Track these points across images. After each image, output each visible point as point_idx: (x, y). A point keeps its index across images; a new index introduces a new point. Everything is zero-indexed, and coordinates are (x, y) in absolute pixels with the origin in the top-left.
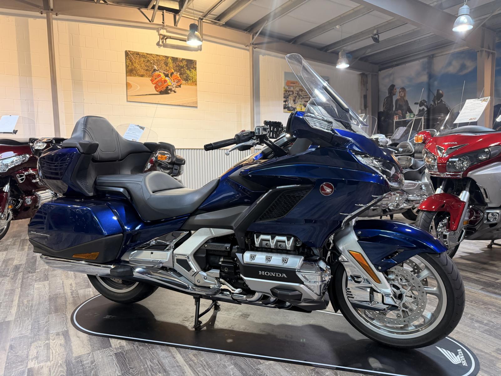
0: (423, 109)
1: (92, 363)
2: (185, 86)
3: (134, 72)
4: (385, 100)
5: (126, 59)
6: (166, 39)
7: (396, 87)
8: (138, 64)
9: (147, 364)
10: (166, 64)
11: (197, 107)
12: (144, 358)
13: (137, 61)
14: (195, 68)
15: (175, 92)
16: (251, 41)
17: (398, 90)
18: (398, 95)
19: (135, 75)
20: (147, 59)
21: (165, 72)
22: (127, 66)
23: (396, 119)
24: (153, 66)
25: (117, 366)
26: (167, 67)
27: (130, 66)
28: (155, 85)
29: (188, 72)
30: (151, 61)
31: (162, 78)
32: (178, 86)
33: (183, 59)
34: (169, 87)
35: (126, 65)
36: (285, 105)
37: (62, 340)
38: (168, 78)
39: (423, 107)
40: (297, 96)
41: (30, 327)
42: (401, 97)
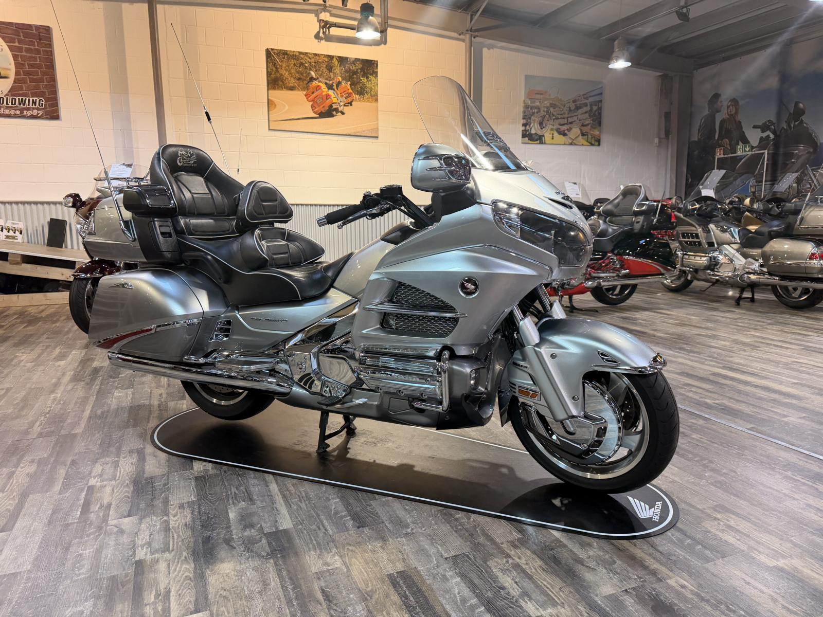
0: (769, 135)
1: (165, 485)
2: (359, 103)
3: (280, 83)
4: (703, 121)
5: (267, 61)
6: (329, 28)
7: (723, 97)
8: (286, 70)
9: (230, 491)
10: (330, 68)
11: (377, 137)
12: (230, 485)
13: (284, 65)
14: (375, 74)
15: (343, 113)
16: (468, 25)
17: (725, 104)
18: (726, 111)
19: (280, 88)
20: (300, 61)
21: (328, 82)
22: (269, 74)
23: (719, 154)
24: (310, 73)
25: (194, 490)
26: (331, 74)
27: (273, 73)
28: (311, 103)
29: (364, 80)
30: (306, 65)
31: (323, 92)
32: (349, 103)
33: (357, 60)
34: (334, 106)
35: (268, 72)
36: (525, 130)
37: (134, 459)
38: (332, 91)
39: (768, 133)
40: (545, 116)
41: (99, 442)
42: (731, 115)
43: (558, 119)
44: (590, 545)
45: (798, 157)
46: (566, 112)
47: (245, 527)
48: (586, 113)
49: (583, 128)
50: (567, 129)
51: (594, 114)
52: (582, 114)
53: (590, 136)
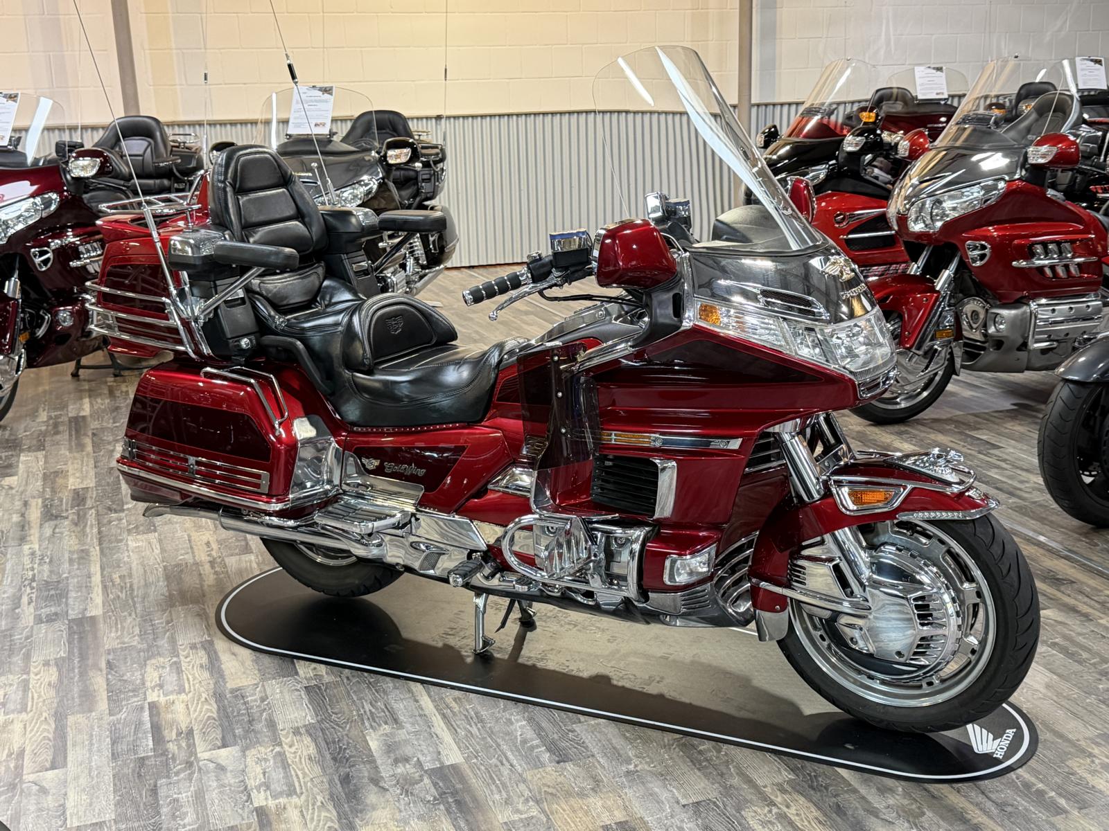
1: (263, 700)
9: (363, 708)
12: (360, 699)
25: (308, 707)
37: (202, 657)
41: (137, 631)
44: (891, 790)
47: (396, 761)
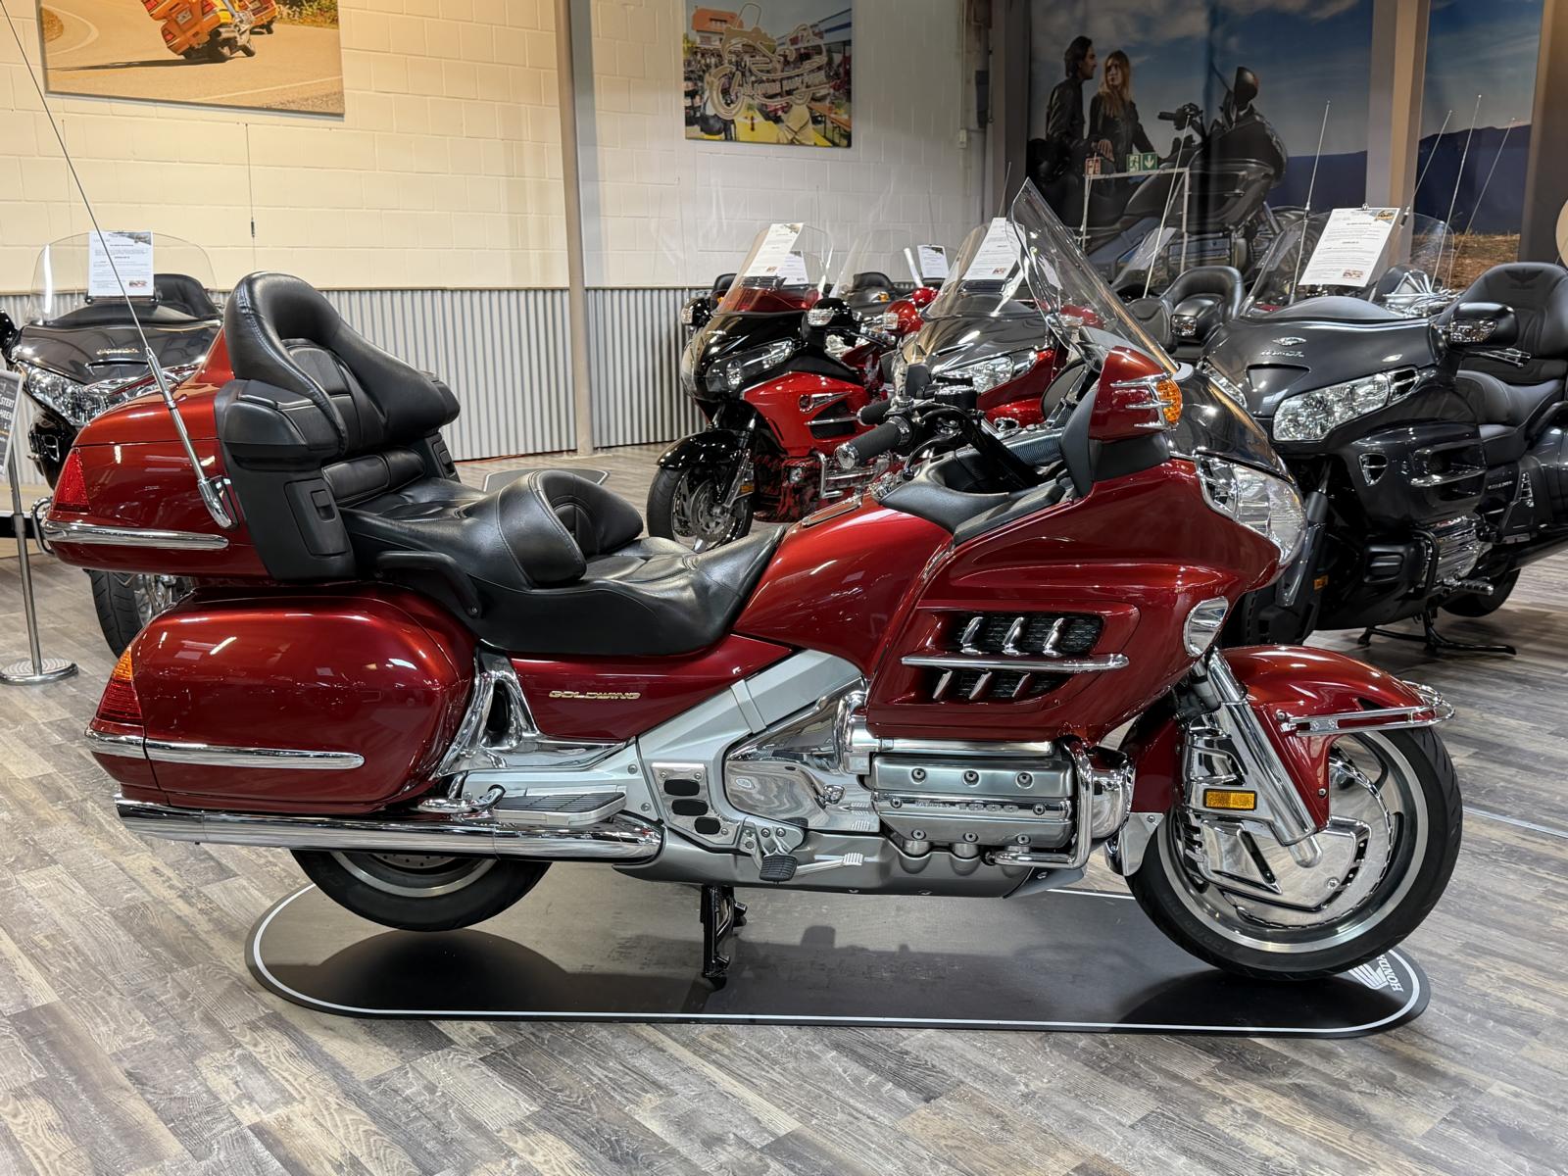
0: (1191, 137)
1: (430, 1090)
2: (290, 26)
4: (1056, 95)
7: (1095, 47)
9: (593, 1074)
11: (340, 115)
12: (577, 1062)
15: (249, 53)
17: (1101, 61)
18: (1103, 78)
23: (1093, 172)
25: (510, 1089)
28: (162, 23)
32: (262, 27)
34: (225, 33)
39: (1188, 131)
40: (734, 75)
42: (1113, 88)
43: (762, 82)
44: (1334, 1054)
45: (1248, 185)
46: (779, 67)
47: (707, 1144)
48: (819, 68)
49: (815, 105)
50: (783, 108)
51: (837, 74)
52: (813, 71)
53: (829, 125)
